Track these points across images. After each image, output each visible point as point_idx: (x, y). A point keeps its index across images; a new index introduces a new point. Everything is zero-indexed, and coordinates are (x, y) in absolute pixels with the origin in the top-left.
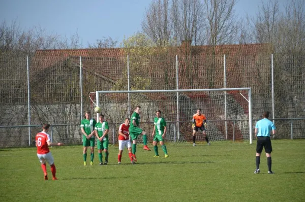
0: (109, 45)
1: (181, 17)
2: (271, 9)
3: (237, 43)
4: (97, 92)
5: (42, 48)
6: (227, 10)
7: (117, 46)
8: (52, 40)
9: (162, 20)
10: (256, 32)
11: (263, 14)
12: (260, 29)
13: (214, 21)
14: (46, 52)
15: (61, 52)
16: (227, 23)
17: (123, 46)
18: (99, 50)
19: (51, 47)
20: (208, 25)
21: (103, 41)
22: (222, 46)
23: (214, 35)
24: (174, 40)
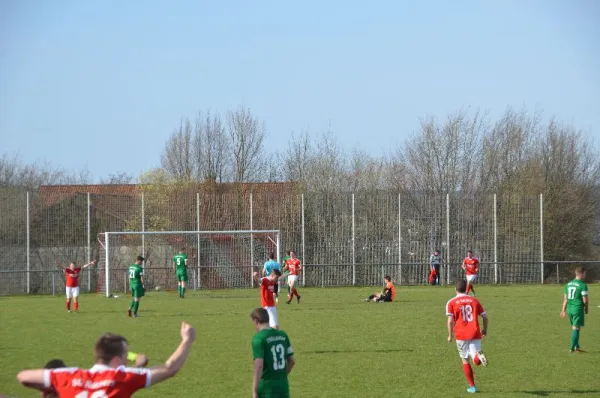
0: (123, 181)
1: (204, 151)
2: (302, 145)
3: (266, 181)
4: (106, 234)
5: (46, 184)
6: (254, 144)
7: (132, 182)
8: (58, 175)
9: (184, 154)
10: (287, 168)
11: (293, 150)
12: (291, 166)
13: (240, 156)
14: (51, 188)
15: (69, 188)
16: (255, 158)
17: (140, 182)
18: (112, 187)
19: (57, 182)
20: (235, 160)
21: (117, 176)
22: (249, 185)
23: (241, 172)
24: (197, 176)
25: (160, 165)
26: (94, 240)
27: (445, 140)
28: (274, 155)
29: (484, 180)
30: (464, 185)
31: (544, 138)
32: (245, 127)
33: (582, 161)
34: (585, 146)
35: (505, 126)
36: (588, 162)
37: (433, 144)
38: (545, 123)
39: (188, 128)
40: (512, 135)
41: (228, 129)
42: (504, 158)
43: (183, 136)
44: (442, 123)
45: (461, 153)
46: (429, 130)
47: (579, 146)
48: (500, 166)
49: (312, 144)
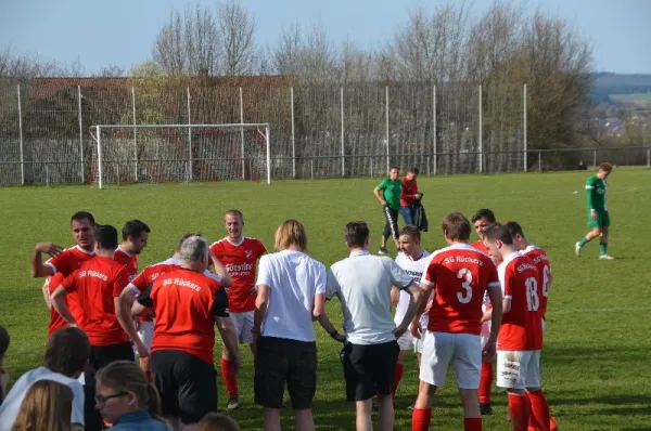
0: (115, 74)
1: (195, 45)
2: (293, 38)
3: (258, 74)
4: (98, 127)
5: (38, 76)
6: (245, 39)
7: (124, 75)
8: (50, 67)
9: (175, 47)
10: (278, 63)
11: (284, 44)
12: (281, 59)
13: (232, 49)
14: (44, 81)
15: (61, 80)
16: (245, 52)
17: (131, 75)
18: (105, 79)
19: (50, 75)
20: (226, 53)
21: (108, 69)
22: (241, 78)
23: (233, 66)
24: (189, 69)
25: (151, 58)
26: (86, 133)
27: (433, 31)
28: (265, 47)
29: (472, 72)
30: (452, 76)
31: (530, 27)
32: (235, 21)
33: (567, 51)
34: (569, 35)
35: (491, 16)
36: (572, 51)
37: (421, 35)
38: (530, 13)
39: (178, 21)
40: (499, 27)
41: (218, 22)
42: (491, 48)
43: (174, 29)
44: (430, 15)
45: (449, 44)
46: (418, 24)
47: (563, 35)
48: (487, 58)
49: (303, 37)
